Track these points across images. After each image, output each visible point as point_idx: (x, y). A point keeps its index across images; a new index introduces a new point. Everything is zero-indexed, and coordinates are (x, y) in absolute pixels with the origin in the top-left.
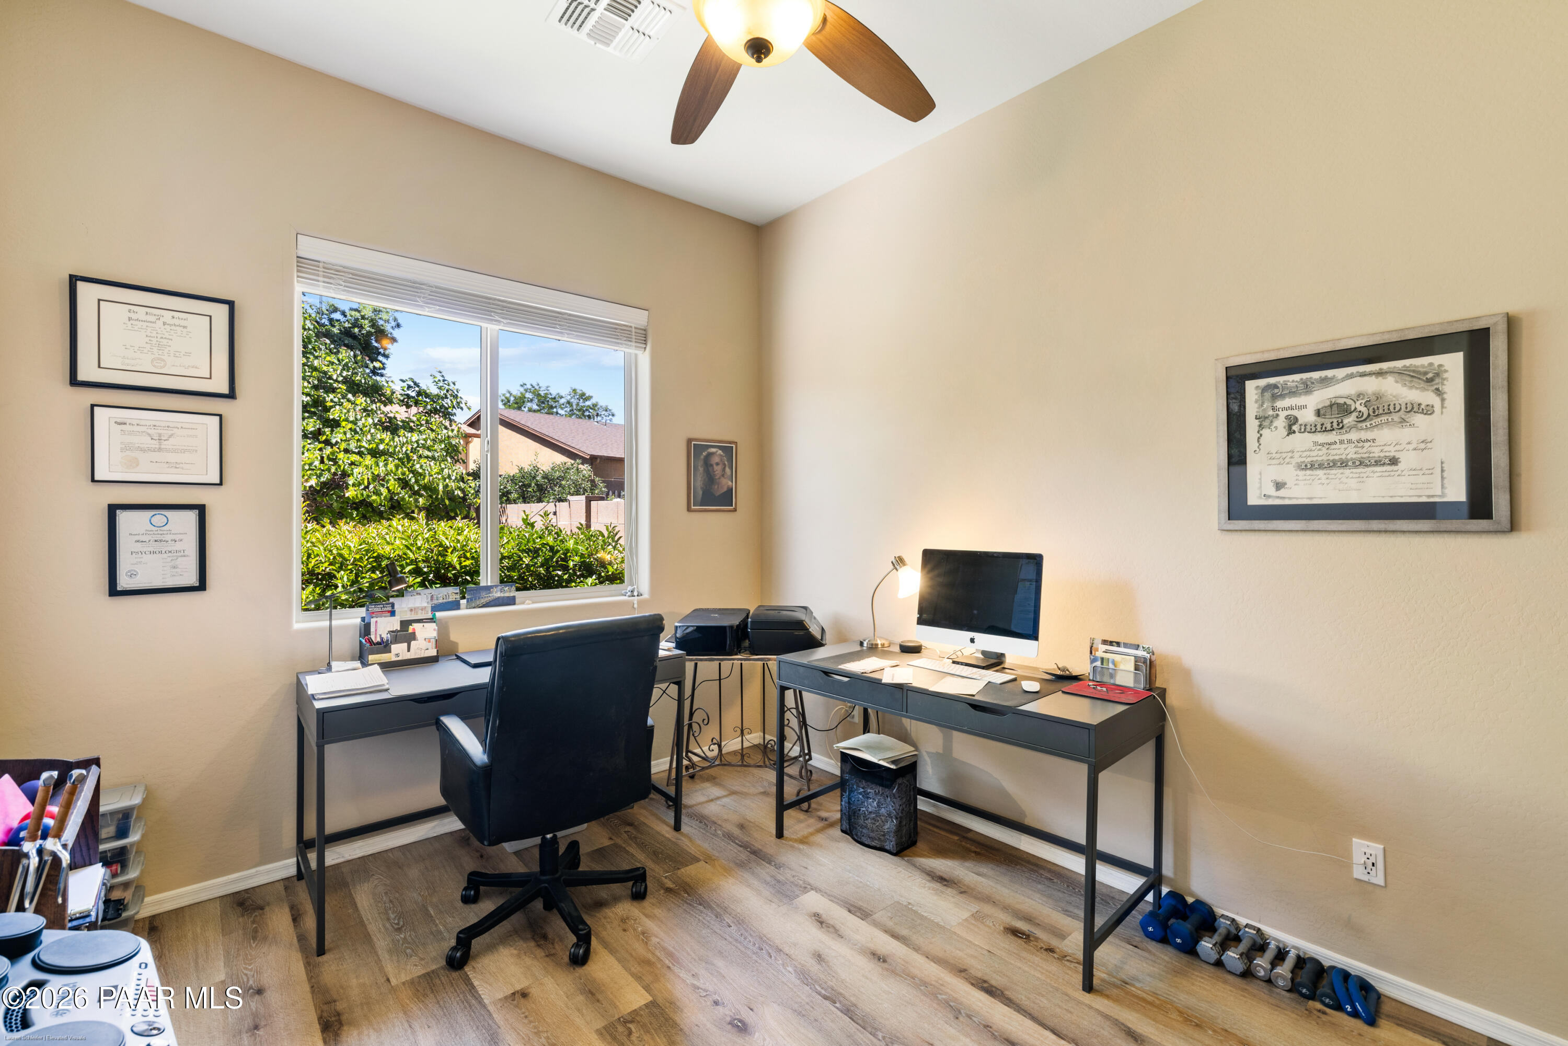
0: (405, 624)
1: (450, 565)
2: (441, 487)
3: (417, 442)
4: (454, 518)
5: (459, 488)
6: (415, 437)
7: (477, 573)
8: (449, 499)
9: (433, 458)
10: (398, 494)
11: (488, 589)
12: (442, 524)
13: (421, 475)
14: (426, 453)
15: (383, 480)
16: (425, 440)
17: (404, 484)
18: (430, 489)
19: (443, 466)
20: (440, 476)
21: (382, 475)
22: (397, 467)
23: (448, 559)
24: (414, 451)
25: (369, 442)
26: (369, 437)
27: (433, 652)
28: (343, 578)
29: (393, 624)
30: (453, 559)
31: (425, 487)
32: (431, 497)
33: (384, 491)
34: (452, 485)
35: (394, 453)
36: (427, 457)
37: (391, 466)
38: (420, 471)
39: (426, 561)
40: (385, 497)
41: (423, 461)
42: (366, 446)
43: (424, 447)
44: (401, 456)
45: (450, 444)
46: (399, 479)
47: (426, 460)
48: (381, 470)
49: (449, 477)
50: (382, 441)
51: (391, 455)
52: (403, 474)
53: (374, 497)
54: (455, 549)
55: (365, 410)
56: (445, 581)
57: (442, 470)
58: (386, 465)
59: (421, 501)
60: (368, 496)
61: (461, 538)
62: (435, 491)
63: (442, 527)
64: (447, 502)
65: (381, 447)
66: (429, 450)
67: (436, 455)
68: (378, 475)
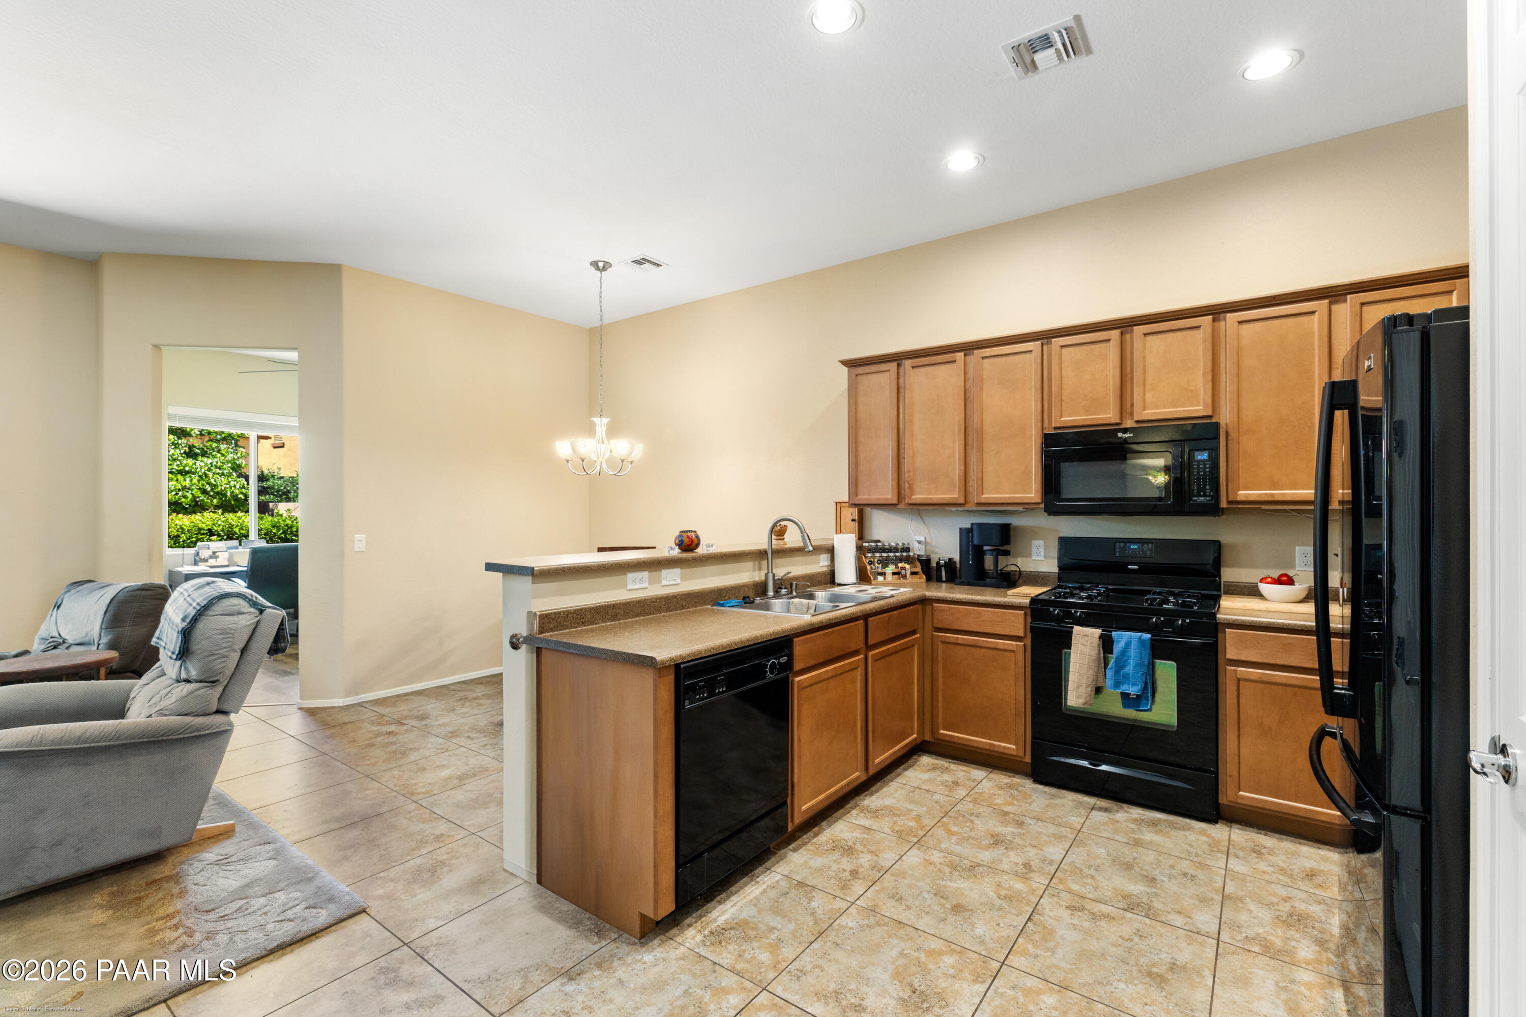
0: (214, 553)
1: (235, 532)
2: (229, 494)
3: (211, 464)
4: (237, 512)
5: (242, 493)
6: (210, 461)
7: (248, 536)
8: (235, 500)
9: (223, 474)
10: (199, 497)
11: (252, 541)
12: (231, 514)
13: (215, 485)
14: (218, 471)
15: (189, 489)
16: (217, 462)
17: (204, 492)
18: (221, 494)
19: (230, 479)
20: (228, 486)
21: (188, 486)
22: (199, 481)
23: (235, 530)
24: (209, 470)
25: (178, 465)
26: (178, 463)
27: (227, 564)
28: (183, 537)
29: (210, 552)
30: (237, 530)
31: (218, 493)
32: (221, 499)
33: (190, 496)
34: (237, 491)
35: (196, 472)
36: (218, 474)
37: (195, 481)
38: (214, 483)
39: (223, 530)
40: (191, 500)
41: (216, 476)
42: (177, 468)
43: (216, 467)
44: (200, 474)
45: (235, 463)
46: (200, 489)
47: (218, 476)
48: (187, 483)
49: (235, 486)
50: (186, 465)
51: (194, 473)
52: (203, 485)
53: (183, 500)
54: (237, 526)
55: (173, 444)
56: (230, 538)
57: (230, 482)
58: (191, 480)
59: (215, 501)
60: (179, 499)
61: (240, 521)
62: (225, 495)
63: (230, 516)
64: (233, 502)
65: (187, 469)
66: (220, 469)
67: (225, 472)
68: (185, 486)
